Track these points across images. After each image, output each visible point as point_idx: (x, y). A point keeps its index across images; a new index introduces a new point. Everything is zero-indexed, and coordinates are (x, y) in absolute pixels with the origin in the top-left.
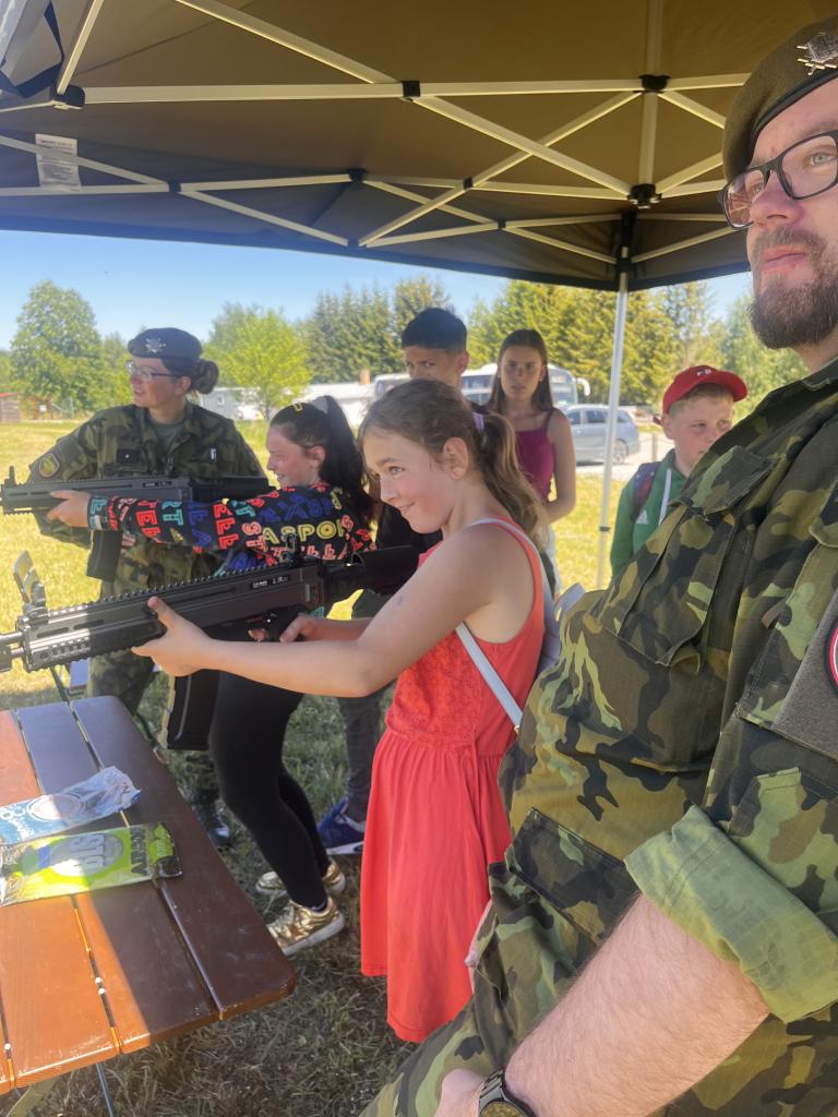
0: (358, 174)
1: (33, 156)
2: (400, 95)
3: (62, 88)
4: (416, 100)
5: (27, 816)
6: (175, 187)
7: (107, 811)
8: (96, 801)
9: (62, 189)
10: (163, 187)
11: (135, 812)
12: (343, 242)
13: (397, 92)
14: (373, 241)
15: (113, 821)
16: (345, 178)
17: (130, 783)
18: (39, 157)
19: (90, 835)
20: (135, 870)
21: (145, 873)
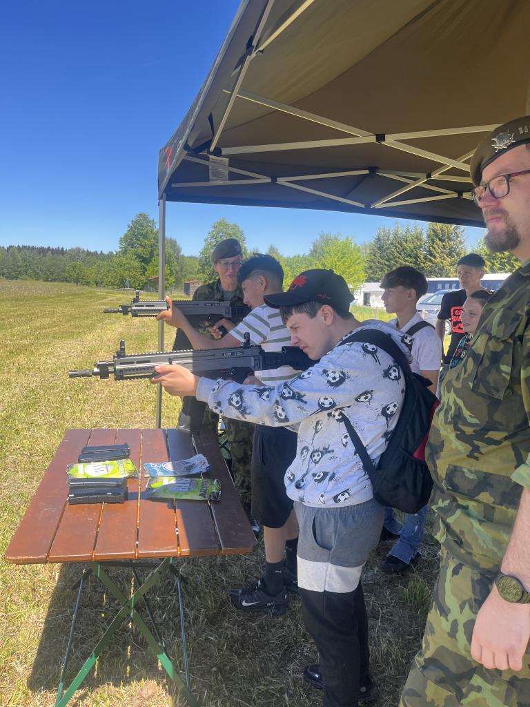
0: (373, 169)
1: (207, 167)
2: (375, 141)
3: (212, 149)
4: (383, 143)
5: (162, 467)
6: (274, 180)
7: (194, 471)
8: (191, 467)
9: (220, 183)
10: (269, 180)
11: (207, 475)
12: (362, 206)
13: (373, 139)
14: (378, 205)
15: (197, 475)
16: (367, 172)
17: (206, 461)
18: (210, 167)
19: (184, 479)
20: (200, 495)
21: (205, 497)
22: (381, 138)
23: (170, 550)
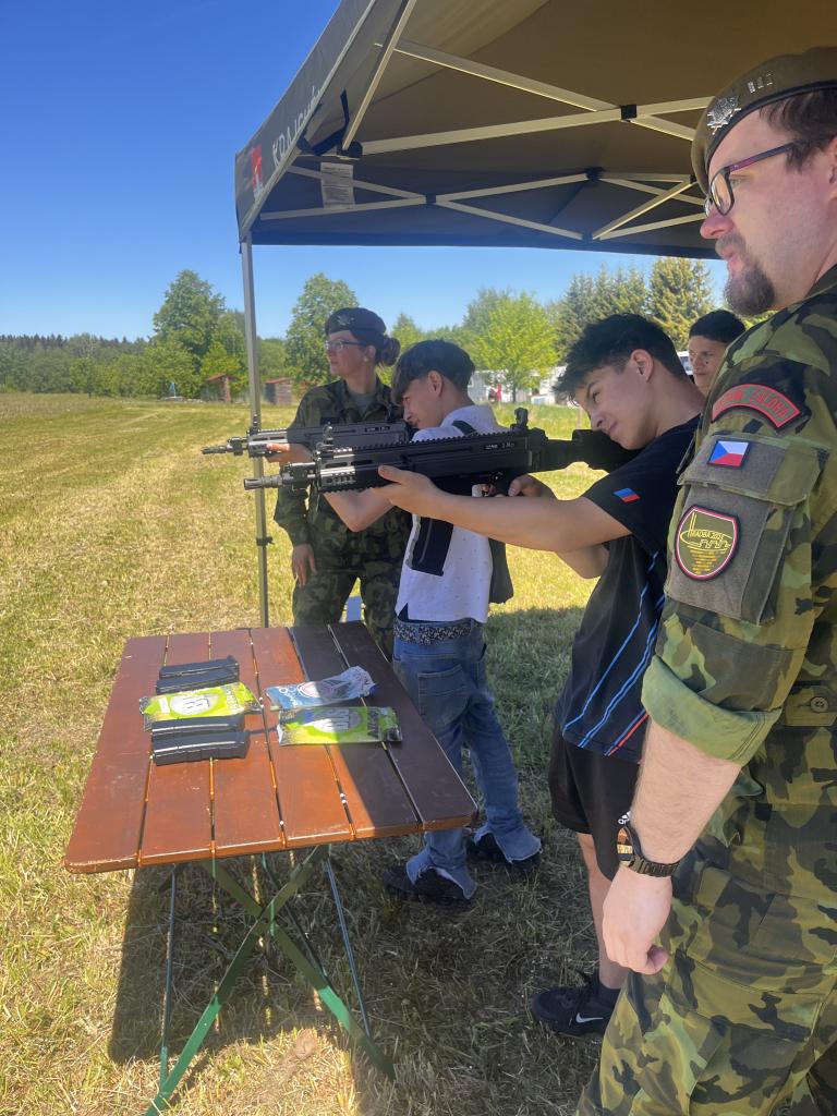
0: (594, 172)
1: (318, 181)
2: (619, 118)
3: (346, 145)
4: (633, 121)
5: (297, 692)
6: (431, 198)
7: (352, 696)
8: (344, 689)
9: (340, 208)
10: (422, 200)
11: (372, 700)
12: (578, 237)
13: (615, 115)
14: (606, 234)
15: (356, 702)
16: (583, 177)
17: (369, 677)
18: (323, 182)
19: (339, 710)
20: (369, 734)
21: (377, 737)
22: (629, 111)
23: (337, 831)
